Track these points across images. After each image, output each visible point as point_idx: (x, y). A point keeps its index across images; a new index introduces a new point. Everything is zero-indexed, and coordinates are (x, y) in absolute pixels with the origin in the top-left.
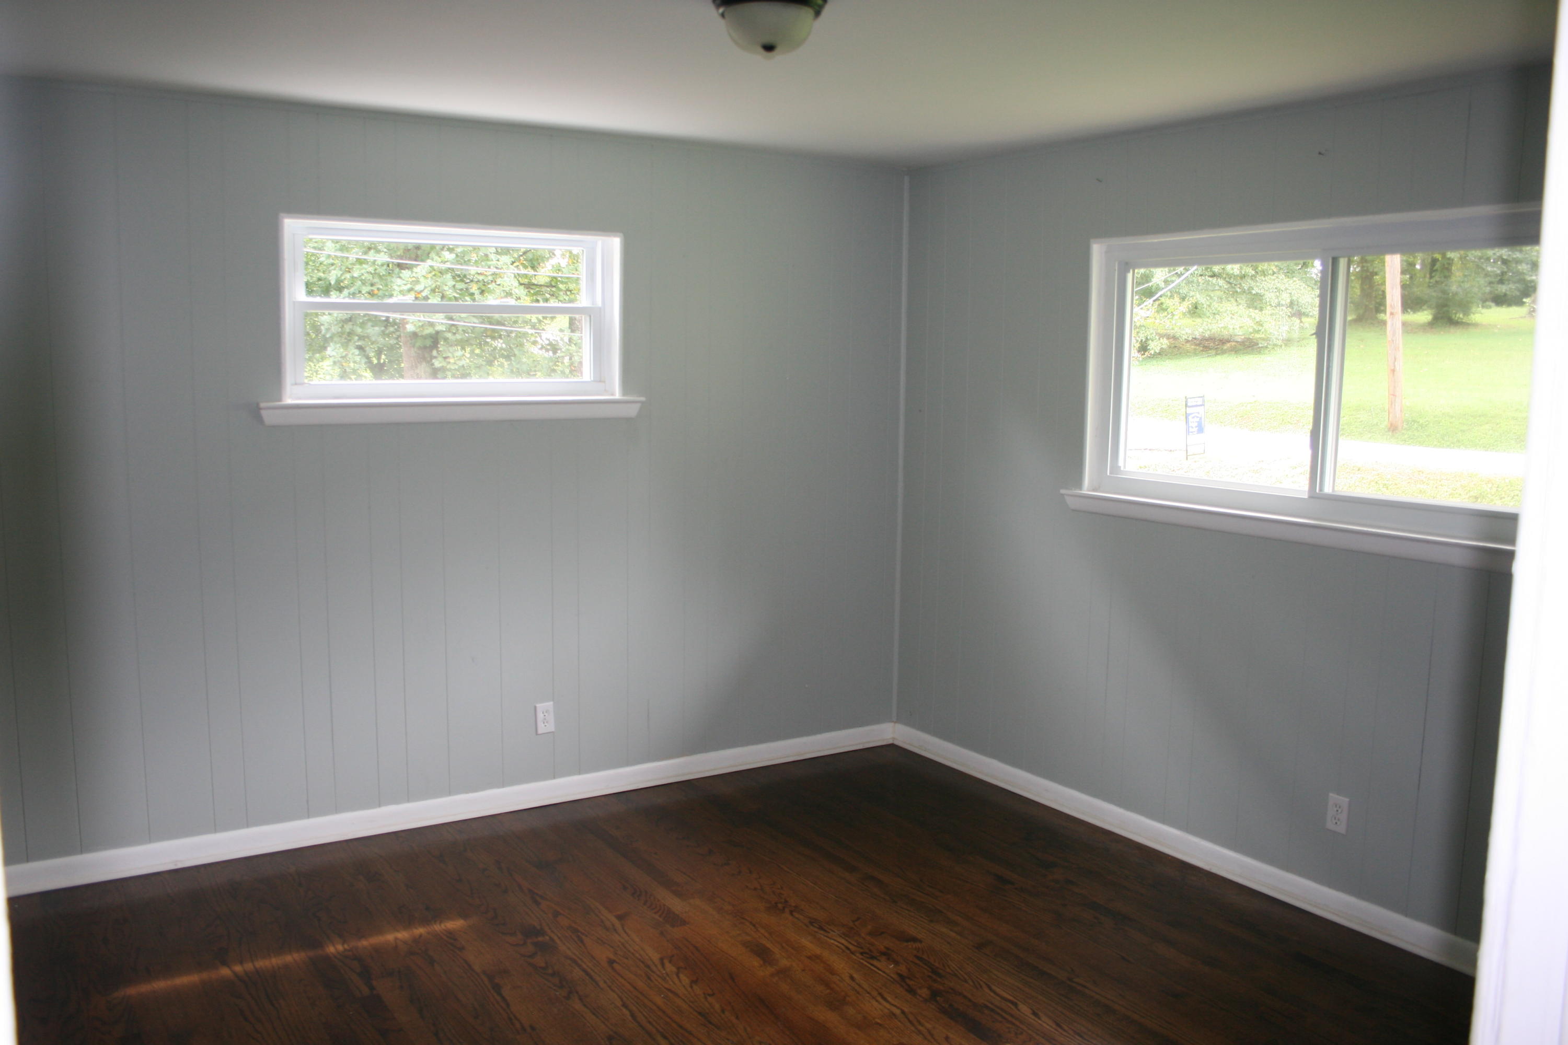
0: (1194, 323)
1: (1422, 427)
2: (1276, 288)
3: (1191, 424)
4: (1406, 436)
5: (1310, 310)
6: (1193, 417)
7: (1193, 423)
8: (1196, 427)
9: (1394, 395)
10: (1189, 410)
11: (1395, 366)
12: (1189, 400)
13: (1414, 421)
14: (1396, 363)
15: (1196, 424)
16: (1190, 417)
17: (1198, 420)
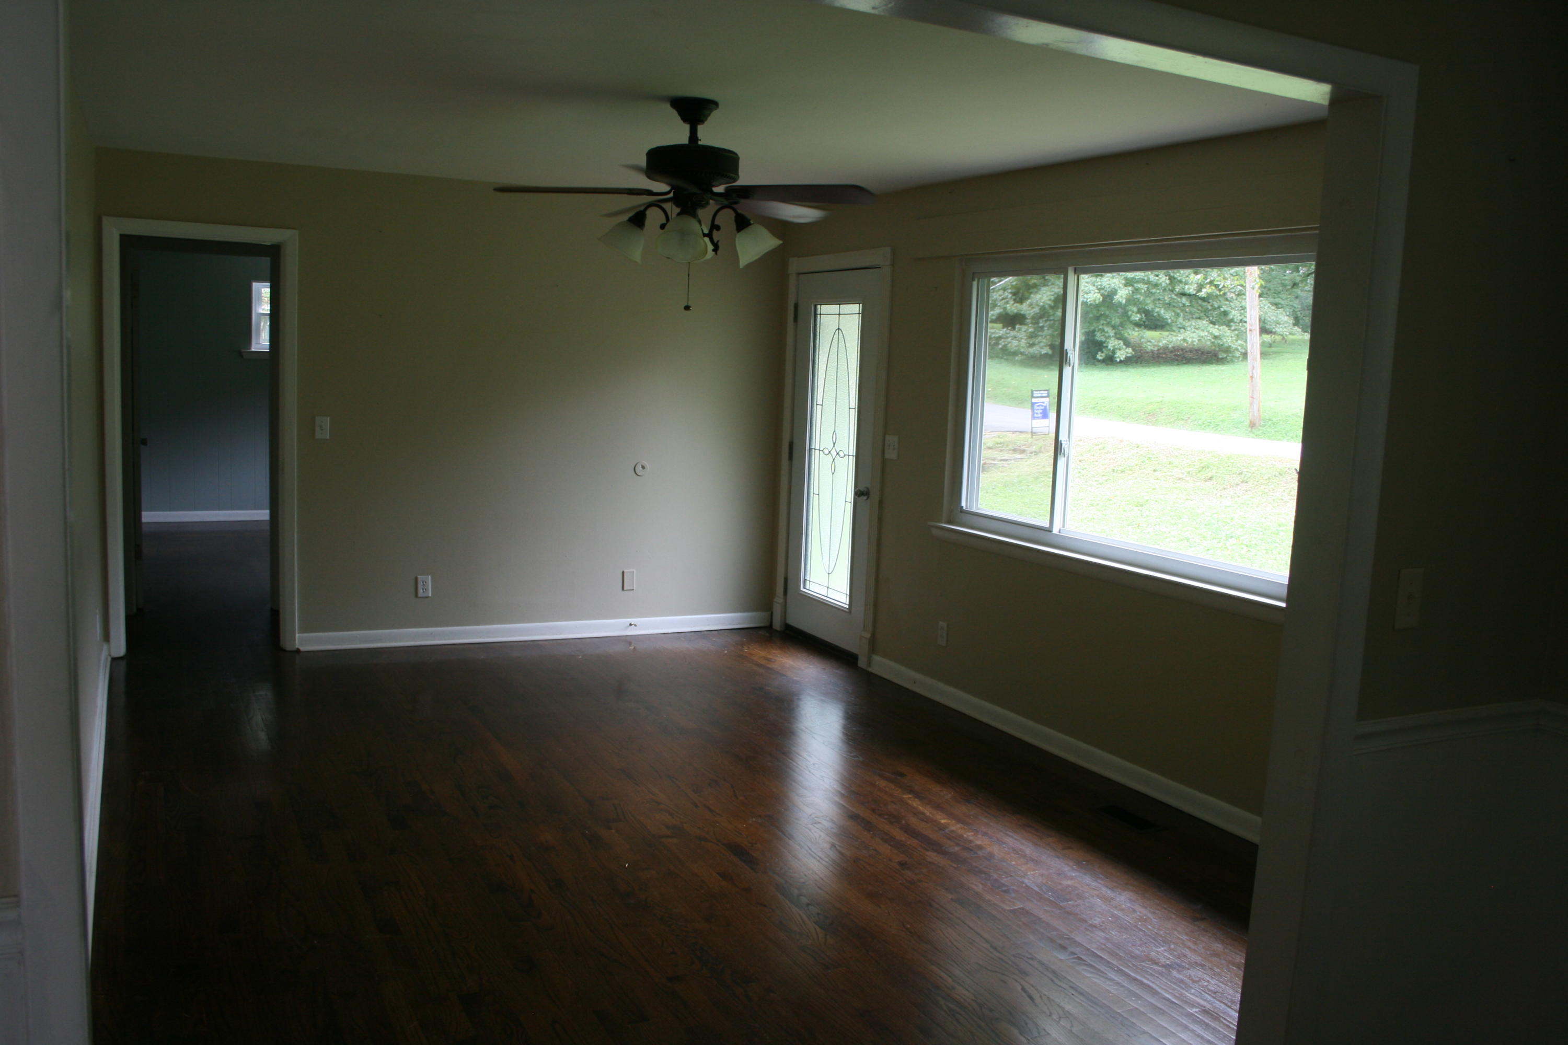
0: (1162, 336)
1: (1274, 424)
2: (1241, 307)
3: (1036, 411)
4: (1261, 432)
5: (1274, 327)
6: (1038, 406)
7: (1039, 411)
8: (1041, 413)
9: (1253, 398)
10: (1034, 400)
11: (1253, 373)
12: (1035, 392)
13: (1270, 420)
14: (1254, 371)
15: (1041, 411)
16: (1036, 407)
17: (1043, 408)
